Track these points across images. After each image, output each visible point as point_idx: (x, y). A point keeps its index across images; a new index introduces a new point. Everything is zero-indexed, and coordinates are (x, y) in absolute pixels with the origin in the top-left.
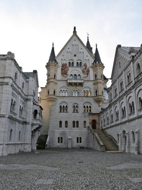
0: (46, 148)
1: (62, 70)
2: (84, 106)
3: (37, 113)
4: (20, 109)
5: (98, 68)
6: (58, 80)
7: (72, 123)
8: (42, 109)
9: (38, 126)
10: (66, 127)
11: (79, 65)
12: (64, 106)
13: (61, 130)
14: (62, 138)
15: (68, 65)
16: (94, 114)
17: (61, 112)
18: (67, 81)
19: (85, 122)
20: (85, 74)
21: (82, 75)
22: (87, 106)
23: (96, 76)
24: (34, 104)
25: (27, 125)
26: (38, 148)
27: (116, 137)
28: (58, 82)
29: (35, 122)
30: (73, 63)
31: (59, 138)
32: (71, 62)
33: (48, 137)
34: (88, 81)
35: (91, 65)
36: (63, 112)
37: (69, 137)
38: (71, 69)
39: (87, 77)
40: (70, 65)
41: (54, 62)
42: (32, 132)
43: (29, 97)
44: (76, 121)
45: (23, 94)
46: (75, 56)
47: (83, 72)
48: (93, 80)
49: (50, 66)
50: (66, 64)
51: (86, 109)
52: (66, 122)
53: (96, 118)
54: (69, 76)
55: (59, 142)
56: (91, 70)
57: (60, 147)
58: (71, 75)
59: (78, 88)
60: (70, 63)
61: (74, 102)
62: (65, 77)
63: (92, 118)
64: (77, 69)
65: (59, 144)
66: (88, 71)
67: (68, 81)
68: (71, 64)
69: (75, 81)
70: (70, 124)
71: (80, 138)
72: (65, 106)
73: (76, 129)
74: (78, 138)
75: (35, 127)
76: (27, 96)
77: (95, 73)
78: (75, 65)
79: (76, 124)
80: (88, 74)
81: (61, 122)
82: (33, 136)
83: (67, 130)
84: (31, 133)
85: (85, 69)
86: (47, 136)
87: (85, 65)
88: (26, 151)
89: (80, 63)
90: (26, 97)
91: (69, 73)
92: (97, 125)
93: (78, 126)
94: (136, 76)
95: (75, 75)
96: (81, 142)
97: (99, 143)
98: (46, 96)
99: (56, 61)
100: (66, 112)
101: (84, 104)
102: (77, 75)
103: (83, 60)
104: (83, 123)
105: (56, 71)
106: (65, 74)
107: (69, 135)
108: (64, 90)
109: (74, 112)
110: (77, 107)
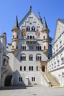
0: (10, 85)
2: (37, 56)
3: (5, 61)
5: (45, 32)
6: (19, 39)
7: (29, 68)
8: (9, 58)
10: (25, 70)
11: (33, 29)
13: (22, 72)
14: (22, 78)
17: (21, 60)
18: (26, 40)
20: (37, 36)
22: (39, 57)
23: (44, 37)
24: (3, 55)
26: (5, 85)
27: (58, 77)
28: (20, 41)
29: (4, 67)
31: (20, 78)
33: (13, 77)
36: (23, 60)
38: (28, 33)
39: (39, 37)
44: (31, 66)
46: (31, 24)
47: (36, 34)
48: (42, 39)
50: (25, 29)
52: (25, 67)
53: (44, 65)
55: (20, 81)
56: (41, 33)
58: (28, 36)
59: (33, 44)
61: (30, 54)
62: (24, 37)
64: (32, 32)
65: (20, 82)
66: (39, 34)
68: (28, 29)
69: (31, 40)
70: (27, 68)
71: (34, 78)
72: (24, 56)
73: (31, 72)
74: (32, 78)
75: (4, 71)
77: (44, 35)
78: (31, 30)
79: (31, 68)
81: (21, 67)
82: (2, 76)
83: (25, 72)
85: (38, 32)
86: (11, 76)
87: (38, 30)
92: (46, 69)
93: (32, 70)
96: (34, 81)
97: (47, 81)
98: (12, 50)
100: (25, 60)
101: (36, 55)
102: (32, 36)
103: (36, 27)
104: (36, 68)
105: (19, 33)
106: (24, 35)
107: (27, 76)
108: (23, 46)
109: (30, 60)
110: (32, 57)
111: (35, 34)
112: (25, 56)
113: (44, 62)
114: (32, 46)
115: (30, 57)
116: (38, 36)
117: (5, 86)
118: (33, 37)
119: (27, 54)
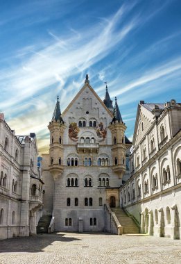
1: (70, 131)
2: (100, 179)
3: (36, 188)
4: (13, 183)
5: (117, 128)
6: (64, 145)
7: (83, 200)
8: (43, 183)
9: (37, 205)
10: (76, 205)
11: (93, 125)
12: (72, 179)
13: (70, 209)
14: (70, 219)
15: (78, 125)
16: (113, 189)
17: (69, 186)
18: (76, 146)
19: (101, 199)
20: (101, 137)
21: (97, 138)
22: (104, 179)
23: (115, 140)
24: (31, 177)
25: (23, 204)
26: (39, 231)
28: (65, 148)
29: (33, 200)
30: (84, 122)
31: (66, 219)
32: (82, 121)
34: (105, 146)
35: (108, 125)
36: (72, 186)
37: (80, 219)
38: (81, 131)
39: (103, 140)
40: (80, 126)
41: (58, 121)
42: (30, 212)
43: (25, 168)
44: (88, 198)
45: (16, 165)
46: (87, 113)
47: (99, 134)
48: (111, 144)
49: (53, 126)
50: (75, 124)
51: (103, 182)
52: (76, 200)
53: (113, 194)
54: (79, 140)
55: (66, 225)
56: (109, 132)
58: (82, 138)
59: (91, 155)
60: (80, 122)
61: (87, 174)
62: (73, 140)
63: (110, 194)
64: (90, 130)
65: (67, 227)
66: (105, 133)
67: (78, 146)
68: (82, 124)
69: (88, 147)
70: (81, 201)
72: (74, 179)
73: (88, 209)
74: (91, 219)
75: (33, 206)
76: (23, 166)
77: (114, 135)
78: (88, 125)
80: (104, 137)
81: (69, 200)
82: (31, 217)
83: (77, 209)
84: (28, 214)
85: (101, 130)
87: (101, 126)
88: (22, 235)
89: (95, 122)
90: (21, 169)
91: (79, 135)
93: (91, 204)
94: (160, 142)
95: (88, 138)
98: (49, 166)
99: (61, 120)
100: (76, 186)
101: (99, 176)
102: (90, 137)
103: (98, 119)
104: (98, 200)
105: (62, 133)
106: (74, 137)
107: (80, 216)
108: (73, 159)
109: (86, 186)
110: (90, 180)
111: (95, 134)
112: (76, 179)
114: (90, 159)
115: (86, 179)
117: (37, 233)
119: (81, 173)
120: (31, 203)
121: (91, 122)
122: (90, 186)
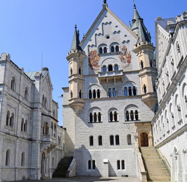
1: (90, 60)
2: (127, 111)
5: (143, 51)
6: (85, 76)
8: (57, 121)
10: (100, 143)
11: (115, 49)
14: (94, 161)
15: (98, 52)
17: (91, 122)
18: (98, 75)
19: (129, 136)
20: (125, 62)
23: (142, 63)
28: (86, 79)
31: (90, 162)
32: (103, 47)
33: (74, 160)
34: (131, 72)
35: (133, 48)
36: (95, 122)
37: (105, 161)
38: (102, 58)
39: (128, 66)
40: (101, 53)
43: (35, 106)
44: (114, 135)
45: (26, 103)
46: (108, 37)
47: (122, 59)
48: (138, 69)
50: (95, 51)
52: (100, 138)
53: (145, 130)
54: (101, 68)
55: (90, 168)
56: (134, 56)
57: (92, 175)
58: (104, 66)
59: (115, 84)
60: (101, 48)
62: (95, 69)
64: (112, 56)
65: (90, 170)
66: (130, 57)
69: (111, 75)
70: (106, 140)
71: (123, 161)
72: (97, 114)
73: (115, 148)
74: (118, 162)
77: (141, 59)
78: (108, 51)
79: (115, 140)
80: (129, 62)
81: (91, 138)
83: (101, 149)
85: (125, 54)
87: (125, 49)
89: (117, 47)
91: (101, 64)
92: (150, 141)
93: (118, 143)
95: (110, 65)
96: (123, 168)
100: (100, 122)
101: (126, 108)
102: (113, 65)
103: (120, 42)
104: (126, 138)
106: (95, 66)
108: (95, 90)
109: (111, 121)
110: (116, 114)
111: (119, 60)
112: (99, 113)
113: (144, 123)
114: (114, 89)
115: (111, 113)
116: (127, 63)
118: (116, 66)
119: (103, 107)
120: (42, 143)
121: (112, 48)
122: (116, 121)
